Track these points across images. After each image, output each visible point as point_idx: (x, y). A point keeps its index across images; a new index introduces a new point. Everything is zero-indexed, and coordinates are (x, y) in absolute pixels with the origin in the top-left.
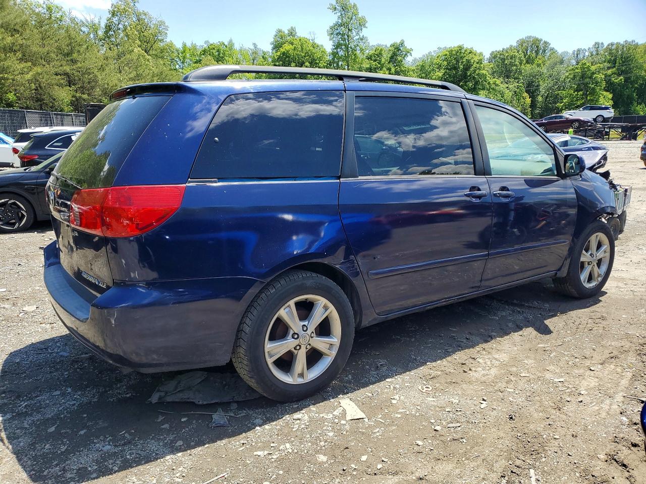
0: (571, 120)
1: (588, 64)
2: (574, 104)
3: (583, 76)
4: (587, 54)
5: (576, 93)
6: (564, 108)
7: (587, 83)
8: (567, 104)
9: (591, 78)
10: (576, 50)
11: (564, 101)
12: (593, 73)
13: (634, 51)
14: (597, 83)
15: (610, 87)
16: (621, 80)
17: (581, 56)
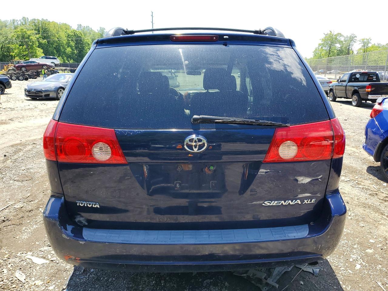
0: (42, 64)
1: (25, 30)
2: (21, 54)
3: (23, 37)
4: (19, 23)
5: (21, 47)
6: (16, 56)
7: (27, 42)
8: (17, 53)
9: (28, 38)
10: (12, 20)
11: (15, 51)
12: (29, 36)
13: (49, 26)
14: (33, 42)
15: (40, 46)
16: (45, 42)
17: (16, 24)
